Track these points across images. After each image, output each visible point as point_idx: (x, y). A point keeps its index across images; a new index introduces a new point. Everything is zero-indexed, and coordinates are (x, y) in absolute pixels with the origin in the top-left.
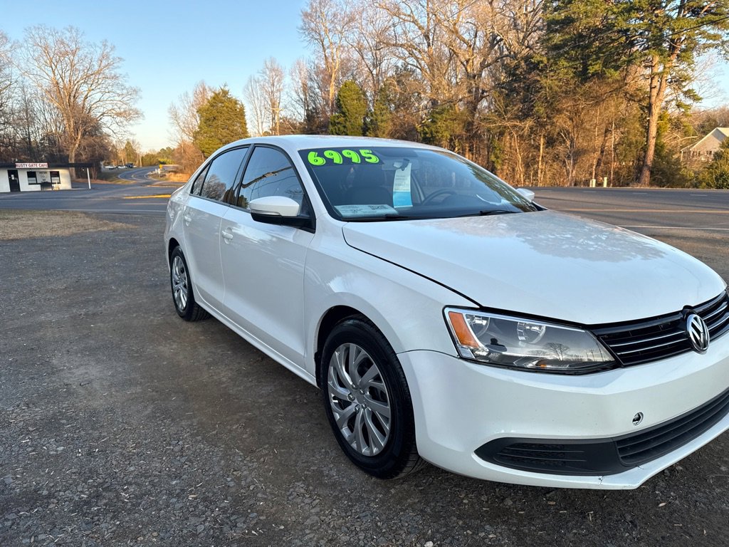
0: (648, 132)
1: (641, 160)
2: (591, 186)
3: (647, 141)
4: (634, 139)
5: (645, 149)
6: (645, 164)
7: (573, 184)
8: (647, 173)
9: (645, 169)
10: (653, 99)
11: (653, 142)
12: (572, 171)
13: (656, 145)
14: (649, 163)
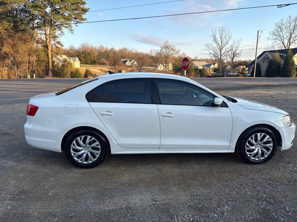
0: (48, 56)
1: (47, 67)
2: (28, 78)
3: (48, 60)
4: (43, 59)
5: (48, 63)
6: (49, 69)
7: (19, 77)
8: (50, 72)
9: (50, 71)
10: (48, 43)
11: (50, 60)
12: (17, 72)
13: (52, 61)
14: (51, 68)
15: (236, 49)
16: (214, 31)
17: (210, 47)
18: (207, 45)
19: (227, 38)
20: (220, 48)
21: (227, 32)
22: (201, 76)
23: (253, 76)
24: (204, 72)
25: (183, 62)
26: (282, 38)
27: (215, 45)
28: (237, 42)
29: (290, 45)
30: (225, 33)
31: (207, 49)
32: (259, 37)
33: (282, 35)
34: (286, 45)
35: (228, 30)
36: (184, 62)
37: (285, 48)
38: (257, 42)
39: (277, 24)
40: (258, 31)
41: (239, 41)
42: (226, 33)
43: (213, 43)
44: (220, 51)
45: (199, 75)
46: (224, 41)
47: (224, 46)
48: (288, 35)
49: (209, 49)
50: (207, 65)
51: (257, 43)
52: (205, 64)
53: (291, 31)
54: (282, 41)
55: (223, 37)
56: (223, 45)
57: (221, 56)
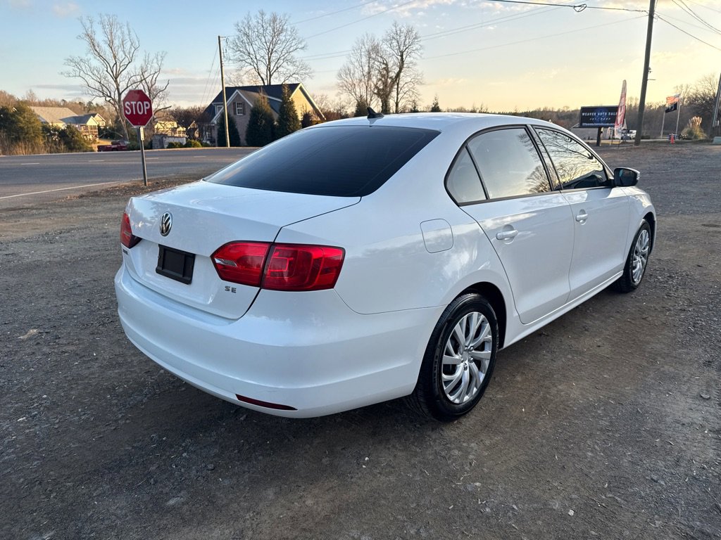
15: (154, 79)
16: (88, 25)
17: (84, 69)
18: (77, 63)
19: (128, 45)
20: (112, 72)
21: (125, 29)
22: (71, 149)
23: (225, 145)
24: (76, 138)
25: (127, 103)
26: (255, 61)
27: (96, 63)
28: (155, 60)
29: (271, 76)
30: (119, 33)
31: (78, 74)
32: (222, 51)
33: (252, 52)
34: (264, 77)
35: (128, 25)
36: (133, 103)
37: (264, 83)
38: (221, 64)
39: (240, 25)
40: (219, 37)
41: (159, 58)
42: (123, 33)
43: (90, 56)
44: (116, 81)
45: (63, 147)
46: (120, 55)
47: (123, 68)
48: (263, 53)
49: (82, 72)
50: (75, 118)
51: (222, 67)
52: (68, 116)
53: (268, 44)
54: (255, 66)
55: (117, 42)
56: (118, 64)
57: (120, 94)
